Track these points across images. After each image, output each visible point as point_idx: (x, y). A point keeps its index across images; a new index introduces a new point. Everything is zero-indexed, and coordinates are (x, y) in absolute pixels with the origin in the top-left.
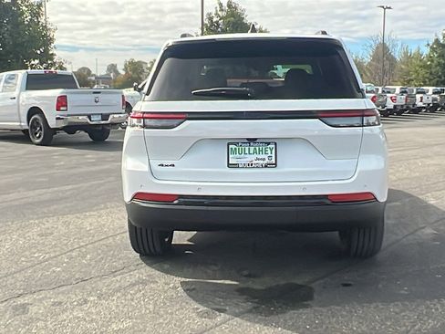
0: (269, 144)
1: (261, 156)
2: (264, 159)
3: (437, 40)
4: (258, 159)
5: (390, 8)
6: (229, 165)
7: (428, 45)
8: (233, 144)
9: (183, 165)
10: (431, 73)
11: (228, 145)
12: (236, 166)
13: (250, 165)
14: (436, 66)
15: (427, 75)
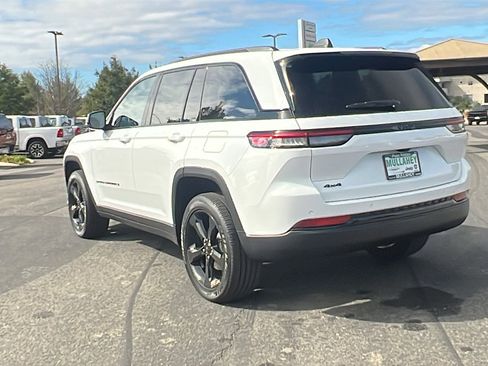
0: (413, 153)
1: (409, 166)
2: (411, 169)
3: (106, 68)
4: (407, 169)
5: (60, 34)
6: (389, 178)
7: (97, 73)
8: (387, 156)
9: (349, 182)
10: (104, 103)
11: (384, 157)
12: (393, 178)
13: (404, 176)
14: (109, 95)
15: (101, 105)
